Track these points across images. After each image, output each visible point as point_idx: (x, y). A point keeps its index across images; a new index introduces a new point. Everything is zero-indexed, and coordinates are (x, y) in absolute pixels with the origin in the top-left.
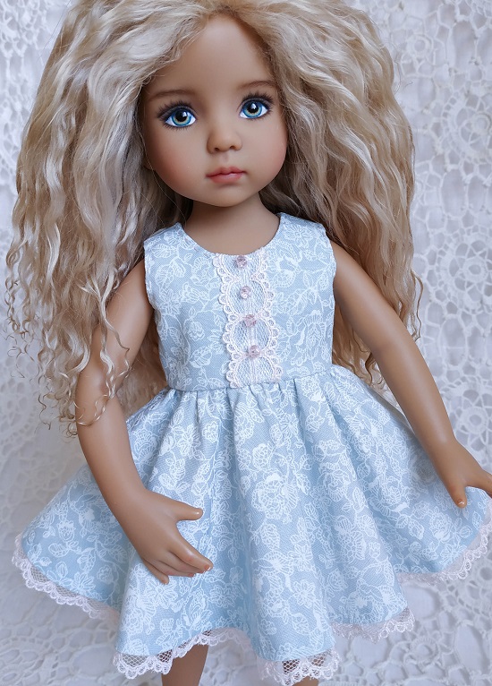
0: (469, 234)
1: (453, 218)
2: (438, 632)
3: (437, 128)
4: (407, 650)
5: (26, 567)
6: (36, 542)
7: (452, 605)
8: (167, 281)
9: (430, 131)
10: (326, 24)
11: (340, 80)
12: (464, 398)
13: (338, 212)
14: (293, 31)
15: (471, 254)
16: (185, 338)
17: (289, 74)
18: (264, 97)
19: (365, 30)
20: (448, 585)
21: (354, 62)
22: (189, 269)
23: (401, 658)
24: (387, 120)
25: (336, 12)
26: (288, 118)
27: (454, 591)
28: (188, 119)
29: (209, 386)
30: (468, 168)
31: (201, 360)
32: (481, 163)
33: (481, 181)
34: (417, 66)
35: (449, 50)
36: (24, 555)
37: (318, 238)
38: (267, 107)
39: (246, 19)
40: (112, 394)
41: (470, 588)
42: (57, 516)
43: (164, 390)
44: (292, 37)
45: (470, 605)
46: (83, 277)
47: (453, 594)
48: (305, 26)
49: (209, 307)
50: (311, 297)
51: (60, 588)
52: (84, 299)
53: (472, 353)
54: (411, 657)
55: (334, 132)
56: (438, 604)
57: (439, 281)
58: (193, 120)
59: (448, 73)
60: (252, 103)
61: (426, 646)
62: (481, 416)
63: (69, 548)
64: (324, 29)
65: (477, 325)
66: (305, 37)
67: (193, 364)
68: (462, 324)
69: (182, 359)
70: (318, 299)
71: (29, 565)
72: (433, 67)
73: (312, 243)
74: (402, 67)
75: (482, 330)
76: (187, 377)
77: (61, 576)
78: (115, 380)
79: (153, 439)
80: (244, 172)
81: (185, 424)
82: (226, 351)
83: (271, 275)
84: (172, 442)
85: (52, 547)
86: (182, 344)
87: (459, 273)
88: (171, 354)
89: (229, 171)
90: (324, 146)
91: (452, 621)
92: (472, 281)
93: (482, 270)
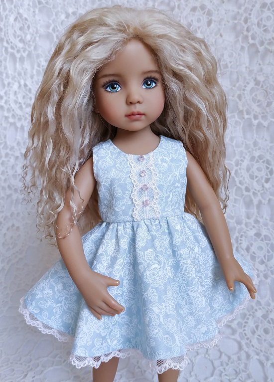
0: (256, 151)
1: (248, 143)
2: (240, 362)
3: (240, 97)
4: (224, 371)
5: (26, 314)
6: (32, 300)
7: (248, 348)
8: (104, 167)
9: (236, 98)
10: (184, 44)
11: (191, 71)
12: (254, 237)
13: (189, 135)
14: (169, 47)
15: (257, 162)
16: (112, 196)
17: (166, 68)
18: (154, 78)
19: (204, 47)
20: (246, 337)
21: (198, 62)
22: (115, 161)
23: (220, 376)
24: (214, 91)
25: (189, 39)
26: (165, 89)
27: (249, 340)
28: (117, 88)
29: (123, 220)
30: (256, 117)
31: (120, 207)
32: (262, 115)
33: (262, 124)
34: (229, 65)
35: (245, 58)
36: (26, 307)
37: (179, 148)
38: (155, 83)
39: (147, 42)
40: (75, 222)
41: (258, 339)
42: (43, 287)
43: (100, 223)
44: (168, 50)
45: (257, 348)
46: (63, 164)
47: (248, 341)
48: (175, 45)
49: (125, 180)
50: (175, 177)
51: (44, 325)
52: (63, 175)
53: (258, 213)
54: (226, 375)
55: (188, 95)
56: (240, 347)
57: (241, 175)
58: (120, 88)
59: (245, 69)
60: (148, 81)
61: (234, 370)
62: (263, 246)
63: (49, 303)
64: (184, 47)
65: (261, 198)
66: (175, 51)
67: (116, 209)
68: (253, 198)
69: (110, 206)
70: (179, 178)
71: (28, 313)
72: (237, 66)
73: (176, 150)
74: (221, 66)
75: (263, 201)
76: (113, 215)
77: (45, 319)
78: (76, 215)
79: (94, 247)
80: (144, 114)
81: (111, 239)
82: (133, 203)
83: (156, 165)
84: (104, 248)
85: (41, 303)
86: (111, 199)
87: (251, 171)
88: (104, 204)
89: (137, 113)
90: (183, 102)
91: (248, 356)
92: (257, 175)
93: (263, 169)
